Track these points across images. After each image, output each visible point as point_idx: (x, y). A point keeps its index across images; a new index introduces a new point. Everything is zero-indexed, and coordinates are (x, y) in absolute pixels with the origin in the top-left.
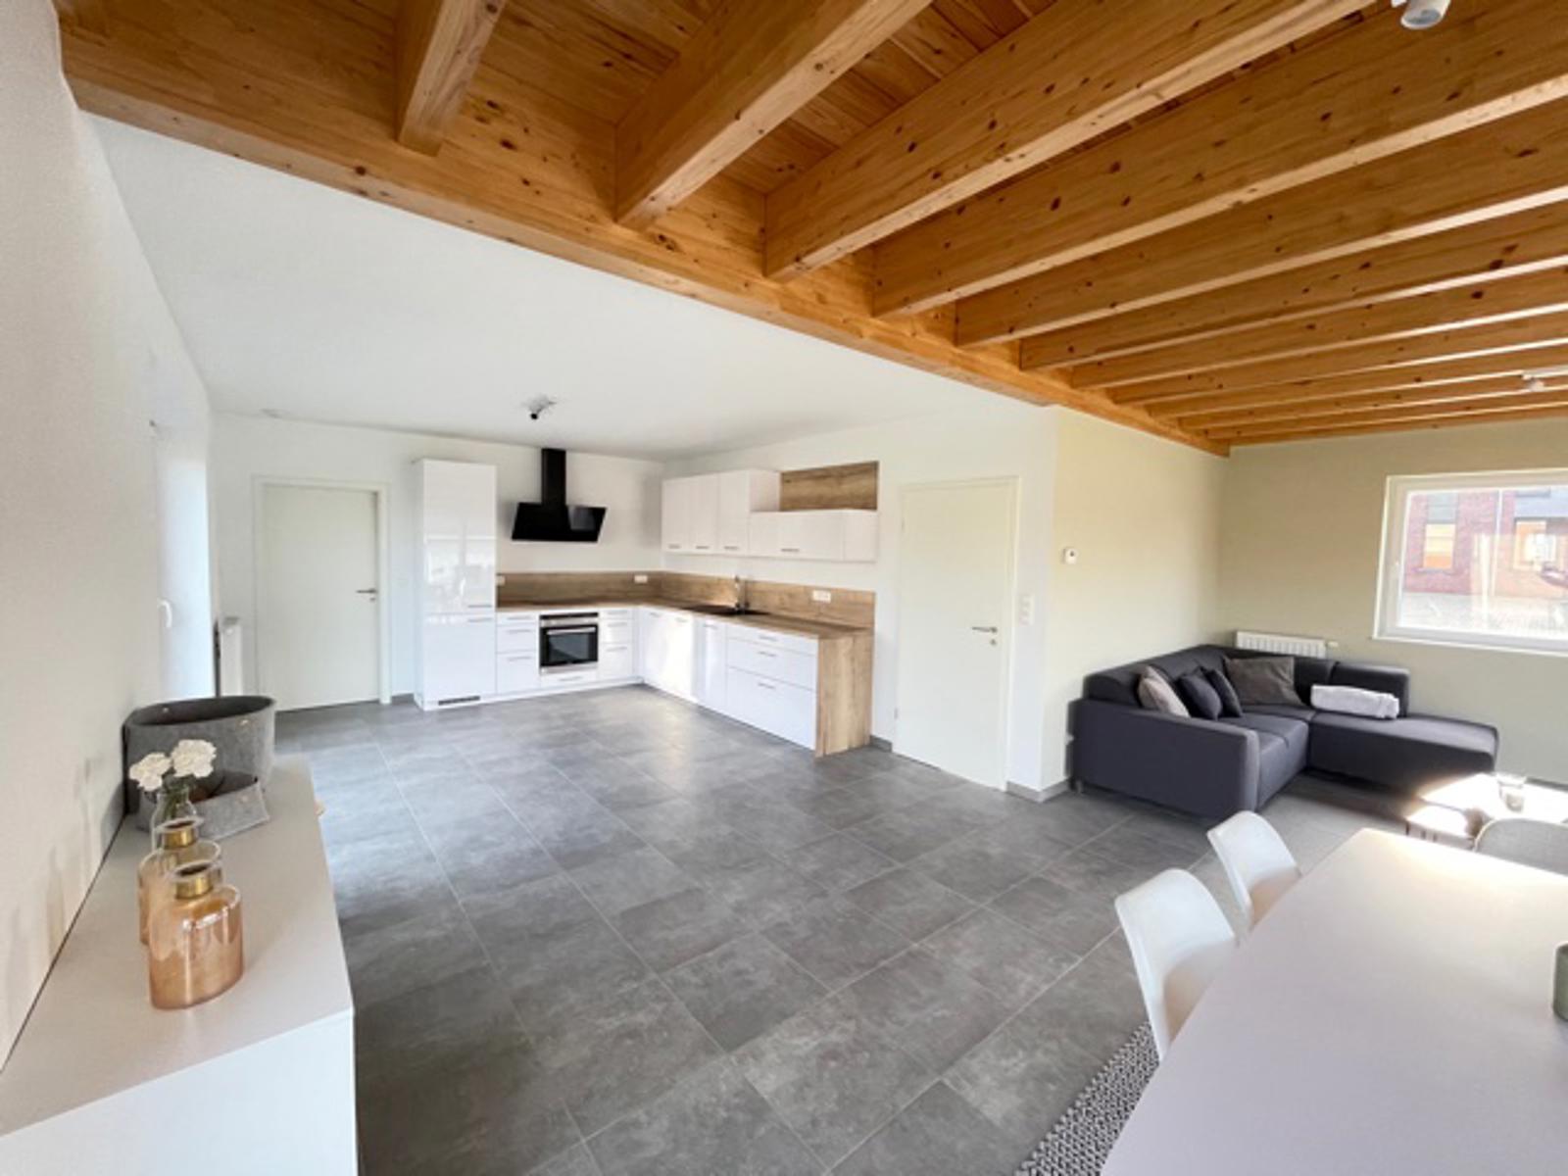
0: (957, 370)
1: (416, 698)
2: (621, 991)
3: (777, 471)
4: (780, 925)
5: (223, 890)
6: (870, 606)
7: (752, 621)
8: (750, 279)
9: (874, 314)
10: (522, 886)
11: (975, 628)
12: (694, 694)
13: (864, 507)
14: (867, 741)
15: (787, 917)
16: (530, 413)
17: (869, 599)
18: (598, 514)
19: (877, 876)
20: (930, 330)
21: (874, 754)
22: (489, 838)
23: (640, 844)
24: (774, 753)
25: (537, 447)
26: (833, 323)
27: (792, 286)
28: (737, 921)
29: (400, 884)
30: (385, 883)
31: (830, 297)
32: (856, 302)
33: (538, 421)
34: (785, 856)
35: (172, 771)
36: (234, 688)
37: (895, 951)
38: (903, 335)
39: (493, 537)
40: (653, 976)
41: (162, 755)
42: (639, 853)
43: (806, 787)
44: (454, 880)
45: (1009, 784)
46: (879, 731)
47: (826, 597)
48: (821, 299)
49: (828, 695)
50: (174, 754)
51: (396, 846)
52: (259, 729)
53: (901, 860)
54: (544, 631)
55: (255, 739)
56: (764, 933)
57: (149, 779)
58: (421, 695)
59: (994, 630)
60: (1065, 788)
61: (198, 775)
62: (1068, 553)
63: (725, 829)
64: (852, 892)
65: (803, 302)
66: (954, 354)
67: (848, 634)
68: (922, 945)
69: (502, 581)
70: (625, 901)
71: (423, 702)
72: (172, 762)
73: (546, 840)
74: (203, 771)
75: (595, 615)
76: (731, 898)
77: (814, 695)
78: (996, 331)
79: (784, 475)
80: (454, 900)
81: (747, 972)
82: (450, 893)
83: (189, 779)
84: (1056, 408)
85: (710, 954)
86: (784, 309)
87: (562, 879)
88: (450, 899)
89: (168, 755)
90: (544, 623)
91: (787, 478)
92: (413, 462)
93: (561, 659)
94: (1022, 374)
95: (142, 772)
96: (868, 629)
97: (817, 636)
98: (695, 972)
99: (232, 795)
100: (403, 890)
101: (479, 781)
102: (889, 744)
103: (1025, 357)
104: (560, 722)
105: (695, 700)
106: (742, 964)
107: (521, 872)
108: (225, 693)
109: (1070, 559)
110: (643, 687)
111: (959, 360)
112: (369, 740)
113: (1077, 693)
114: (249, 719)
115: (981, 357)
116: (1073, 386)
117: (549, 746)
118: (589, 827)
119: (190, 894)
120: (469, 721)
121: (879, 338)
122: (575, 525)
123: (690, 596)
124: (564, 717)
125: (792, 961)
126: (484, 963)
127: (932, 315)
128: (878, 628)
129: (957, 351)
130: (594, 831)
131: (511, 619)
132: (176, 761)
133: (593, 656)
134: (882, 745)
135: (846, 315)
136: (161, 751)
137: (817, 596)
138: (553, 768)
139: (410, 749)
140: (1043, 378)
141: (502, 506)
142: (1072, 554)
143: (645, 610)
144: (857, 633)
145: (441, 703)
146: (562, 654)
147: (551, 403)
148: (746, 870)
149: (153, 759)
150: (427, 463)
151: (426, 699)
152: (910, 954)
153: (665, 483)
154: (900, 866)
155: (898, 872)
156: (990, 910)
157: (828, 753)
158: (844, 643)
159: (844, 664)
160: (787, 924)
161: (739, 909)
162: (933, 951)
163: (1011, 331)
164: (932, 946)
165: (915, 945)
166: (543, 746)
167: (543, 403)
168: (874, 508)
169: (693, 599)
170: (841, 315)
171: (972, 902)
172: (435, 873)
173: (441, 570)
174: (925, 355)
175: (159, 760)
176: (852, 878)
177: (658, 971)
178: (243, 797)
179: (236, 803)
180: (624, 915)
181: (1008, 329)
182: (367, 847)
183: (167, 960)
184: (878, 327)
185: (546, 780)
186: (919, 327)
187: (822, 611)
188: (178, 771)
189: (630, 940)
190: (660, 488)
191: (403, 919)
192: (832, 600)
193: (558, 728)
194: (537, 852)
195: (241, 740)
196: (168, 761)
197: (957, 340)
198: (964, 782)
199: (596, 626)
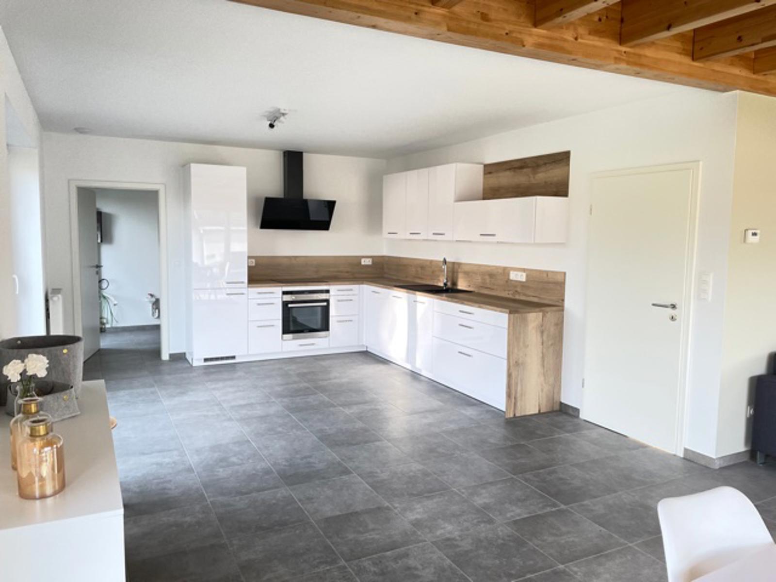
0: (623, 66)
1: (188, 357)
2: (317, 570)
3: (481, 164)
4: (448, 539)
5: (54, 436)
6: (561, 285)
7: (456, 298)
8: (420, 8)
9: (536, 25)
10: (254, 494)
11: (654, 305)
12: (408, 361)
13: (556, 194)
14: (557, 407)
15: (456, 534)
16: (269, 122)
17: (559, 278)
18: (330, 205)
19: (539, 513)
20: (595, 32)
21: (562, 418)
22: (234, 459)
23: (346, 472)
24: (470, 412)
25: (281, 150)
26: (496, 37)
27: (457, 9)
28: (415, 532)
29: (168, 486)
30: (158, 484)
31: (493, 15)
32: (519, 16)
33: (275, 128)
34: (463, 491)
35: (25, 371)
36: (58, 330)
37: (542, 569)
38: (565, 40)
39: (245, 228)
40: (343, 563)
41: (20, 361)
42: (345, 478)
43: (492, 440)
44: (206, 486)
45: (686, 450)
46: (568, 398)
47: (522, 277)
48: (485, 17)
49: (517, 364)
50: (26, 360)
51: (167, 460)
52: (73, 356)
53: (565, 504)
54: (285, 304)
55: (71, 363)
56: (434, 543)
57: (13, 375)
58: (191, 354)
59: (674, 307)
60: (746, 458)
61: (39, 376)
62: (750, 232)
63: (416, 467)
64: (515, 522)
65: (469, 22)
66: (618, 51)
67: (537, 309)
68: (566, 567)
69: (253, 262)
70: (329, 510)
71: (192, 360)
72: (25, 366)
73: (275, 464)
74: (42, 373)
75: (327, 291)
76: (412, 516)
77: (505, 363)
78: (656, 28)
79: (486, 166)
80: (205, 500)
81: (416, 569)
82: (202, 495)
83: (34, 377)
84: (738, 92)
85: (388, 553)
86: (449, 30)
87: (283, 492)
88: (202, 497)
89: (23, 362)
90: (288, 298)
91: (490, 169)
92: (184, 166)
93: (300, 328)
94: (696, 64)
95: (9, 370)
96: (558, 306)
97: (508, 311)
98: (375, 564)
99: (57, 395)
100: (170, 489)
101: (230, 419)
102: (577, 410)
103: (696, 47)
104: (297, 379)
105: (409, 367)
106: (411, 562)
107: (255, 484)
108: (52, 333)
109: (751, 239)
110: (367, 356)
111: (624, 57)
112: (153, 386)
113: (760, 369)
114: (67, 349)
115: (649, 52)
116: (755, 72)
117: (285, 397)
118: (310, 457)
119: (37, 434)
120: (225, 375)
121: (541, 46)
122: (313, 217)
123: (407, 277)
124: (299, 375)
125: (454, 565)
126: (223, 542)
127: (596, 18)
128: (568, 304)
129: (623, 49)
130: (312, 460)
131: (259, 293)
132: (27, 365)
133: (325, 327)
134: (571, 412)
135: (509, 28)
136: (19, 359)
137: (514, 276)
138: (287, 412)
139: (183, 393)
140: (717, 66)
141: (252, 200)
142: (755, 234)
143: (367, 290)
144: (548, 309)
145: (206, 360)
146: (302, 325)
147: (283, 114)
148: (428, 497)
149: (15, 363)
150: (194, 167)
151: (195, 357)
152: (556, 573)
153: (385, 177)
154: (563, 507)
155: (561, 512)
156: (637, 548)
157: (517, 415)
158: (534, 318)
159: (533, 337)
160: (454, 539)
161: (417, 524)
162: (576, 573)
163: (669, 28)
164: (575, 569)
165: (561, 567)
166: (279, 395)
167: (277, 115)
168: (565, 194)
169: (408, 279)
170: (504, 29)
171: (622, 541)
172: (193, 481)
173: (213, 256)
174: (588, 55)
175: (18, 364)
176: (517, 512)
177: (346, 561)
178: (64, 396)
179: (60, 400)
180: (327, 520)
181: (667, 25)
182: (147, 459)
183: (27, 476)
184: (539, 36)
185: (280, 421)
186: (582, 31)
187: (519, 289)
188: (29, 372)
189: (330, 538)
190: (381, 181)
191: (170, 508)
192: (527, 281)
193: (295, 382)
194: (268, 472)
195: (63, 362)
196: (23, 365)
197: (622, 39)
198: (643, 446)
199: (327, 301)
